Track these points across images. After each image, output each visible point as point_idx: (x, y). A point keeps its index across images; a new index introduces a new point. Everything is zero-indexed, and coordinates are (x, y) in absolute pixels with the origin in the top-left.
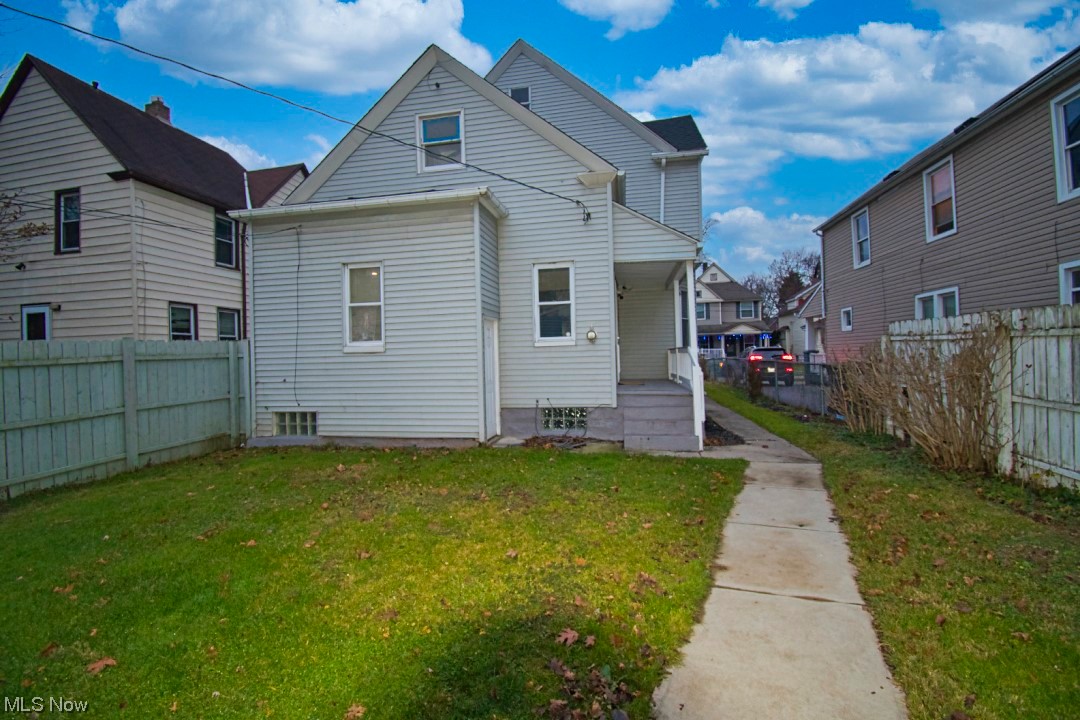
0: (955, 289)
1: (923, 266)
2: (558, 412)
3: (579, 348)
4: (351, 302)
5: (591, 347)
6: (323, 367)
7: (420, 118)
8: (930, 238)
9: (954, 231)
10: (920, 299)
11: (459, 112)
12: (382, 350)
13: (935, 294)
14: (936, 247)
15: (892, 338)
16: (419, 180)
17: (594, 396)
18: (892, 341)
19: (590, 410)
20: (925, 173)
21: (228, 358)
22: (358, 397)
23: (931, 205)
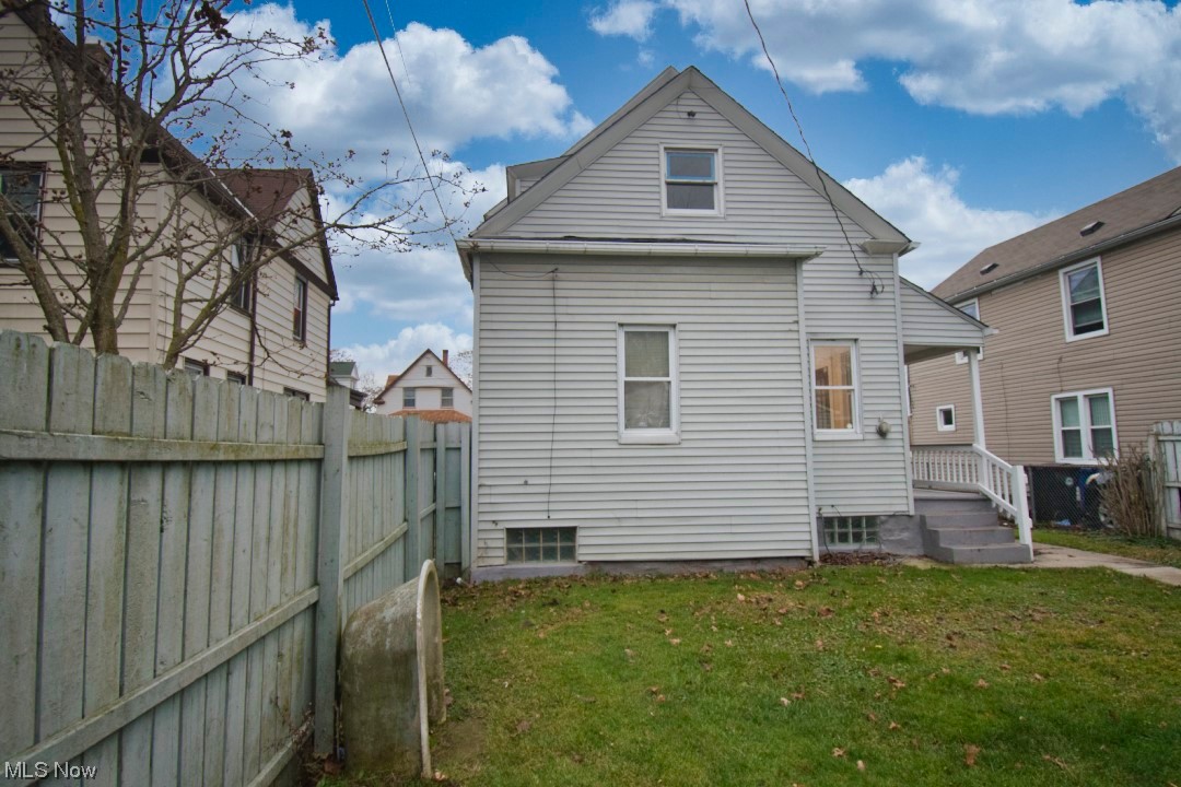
0: (1109, 391)
1: (1061, 365)
2: (843, 521)
3: (867, 444)
4: (627, 375)
5: (881, 443)
6: (588, 463)
7: (665, 149)
8: (1070, 337)
9: (1105, 331)
10: (1057, 399)
11: (716, 150)
12: (676, 440)
13: (1080, 395)
14: (1077, 347)
15: (1161, 438)
16: (662, 224)
17: (887, 501)
18: (1159, 441)
19: (883, 518)
20: (1061, 272)
21: (459, 449)
22: (640, 505)
23: (1070, 304)
